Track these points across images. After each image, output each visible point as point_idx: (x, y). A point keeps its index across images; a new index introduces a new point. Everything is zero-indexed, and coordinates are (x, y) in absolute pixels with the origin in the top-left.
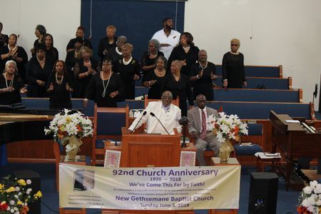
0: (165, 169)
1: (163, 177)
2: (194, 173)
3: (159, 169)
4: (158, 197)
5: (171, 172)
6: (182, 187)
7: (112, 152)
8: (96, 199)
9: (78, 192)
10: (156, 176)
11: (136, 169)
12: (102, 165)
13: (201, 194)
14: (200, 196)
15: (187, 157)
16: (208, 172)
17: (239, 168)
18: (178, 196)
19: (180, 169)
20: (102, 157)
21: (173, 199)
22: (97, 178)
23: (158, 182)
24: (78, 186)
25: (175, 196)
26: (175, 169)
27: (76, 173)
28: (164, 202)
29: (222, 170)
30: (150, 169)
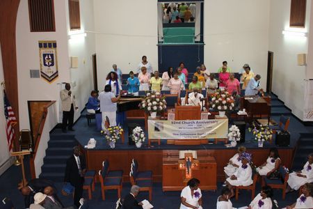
0: (194, 121)
1: (193, 124)
2: (208, 122)
3: (192, 121)
4: (192, 133)
5: (197, 122)
6: (202, 129)
7: (171, 114)
8: (164, 135)
9: (157, 132)
10: (190, 124)
11: (181, 121)
12: (167, 119)
13: (210, 132)
15: (203, 116)
16: (214, 122)
17: (227, 120)
18: (201, 133)
19: (201, 121)
20: (167, 116)
21: (198, 134)
22: (164, 125)
23: (191, 127)
24: (156, 129)
26: (199, 121)
27: (155, 124)
28: (194, 136)
29: (219, 121)
30: (187, 121)
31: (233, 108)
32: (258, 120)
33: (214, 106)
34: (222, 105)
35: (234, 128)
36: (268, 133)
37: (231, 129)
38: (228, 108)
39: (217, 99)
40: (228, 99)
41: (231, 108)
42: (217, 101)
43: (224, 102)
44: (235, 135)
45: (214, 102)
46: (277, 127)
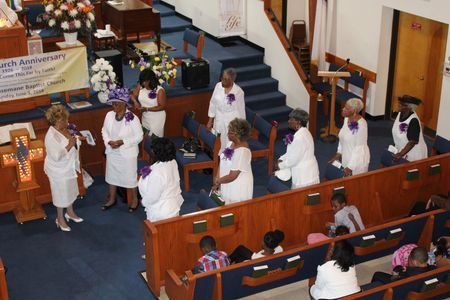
0: (14, 59)
1: (14, 67)
2: (44, 59)
3: (10, 60)
4: (13, 87)
5: (22, 62)
6: (34, 74)
10: (7, 68)
13: (53, 78)
14: (52, 80)
15: (33, 46)
16: (56, 57)
17: (84, 49)
18: (32, 84)
19: (29, 57)
21: (27, 87)
23: (10, 73)
25: (29, 84)
26: (24, 58)
28: (19, 92)
29: (69, 54)
31: (92, 23)
32: (135, 45)
33: (52, 23)
34: (70, 19)
35: (102, 64)
36: (169, 66)
37: (95, 68)
38: (84, 24)
39: (57, 7)
40: (80, 5)
41: (89, 25)
42: (58, 13)
43: (74, 13)
44: (106, 78)
45: (52, 15)
46: (180, 53)
